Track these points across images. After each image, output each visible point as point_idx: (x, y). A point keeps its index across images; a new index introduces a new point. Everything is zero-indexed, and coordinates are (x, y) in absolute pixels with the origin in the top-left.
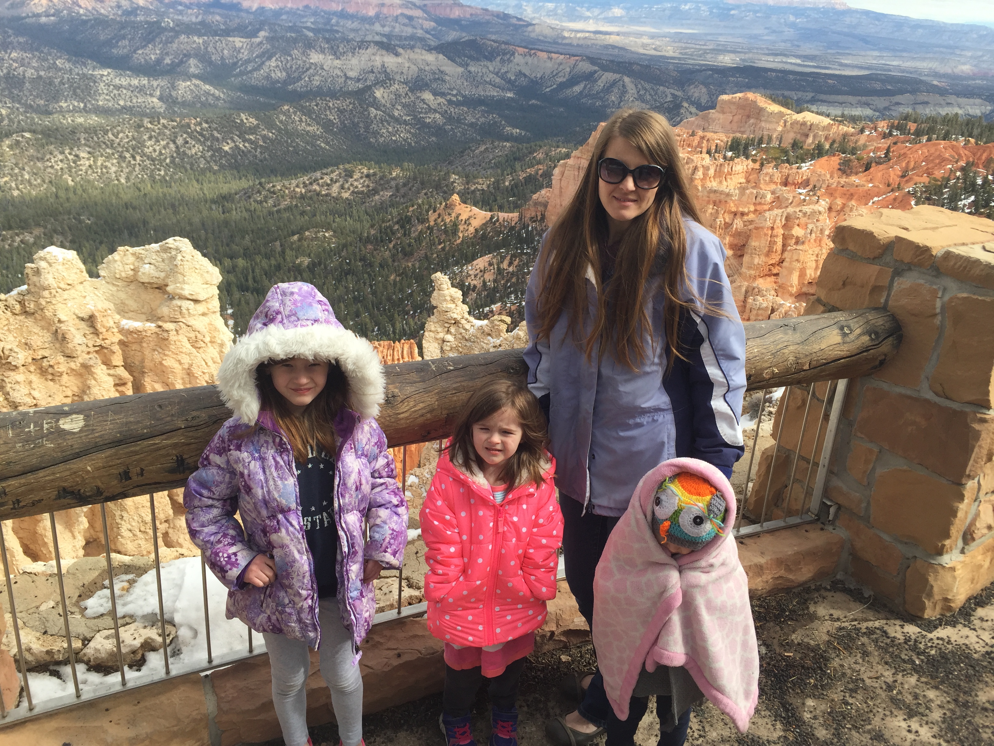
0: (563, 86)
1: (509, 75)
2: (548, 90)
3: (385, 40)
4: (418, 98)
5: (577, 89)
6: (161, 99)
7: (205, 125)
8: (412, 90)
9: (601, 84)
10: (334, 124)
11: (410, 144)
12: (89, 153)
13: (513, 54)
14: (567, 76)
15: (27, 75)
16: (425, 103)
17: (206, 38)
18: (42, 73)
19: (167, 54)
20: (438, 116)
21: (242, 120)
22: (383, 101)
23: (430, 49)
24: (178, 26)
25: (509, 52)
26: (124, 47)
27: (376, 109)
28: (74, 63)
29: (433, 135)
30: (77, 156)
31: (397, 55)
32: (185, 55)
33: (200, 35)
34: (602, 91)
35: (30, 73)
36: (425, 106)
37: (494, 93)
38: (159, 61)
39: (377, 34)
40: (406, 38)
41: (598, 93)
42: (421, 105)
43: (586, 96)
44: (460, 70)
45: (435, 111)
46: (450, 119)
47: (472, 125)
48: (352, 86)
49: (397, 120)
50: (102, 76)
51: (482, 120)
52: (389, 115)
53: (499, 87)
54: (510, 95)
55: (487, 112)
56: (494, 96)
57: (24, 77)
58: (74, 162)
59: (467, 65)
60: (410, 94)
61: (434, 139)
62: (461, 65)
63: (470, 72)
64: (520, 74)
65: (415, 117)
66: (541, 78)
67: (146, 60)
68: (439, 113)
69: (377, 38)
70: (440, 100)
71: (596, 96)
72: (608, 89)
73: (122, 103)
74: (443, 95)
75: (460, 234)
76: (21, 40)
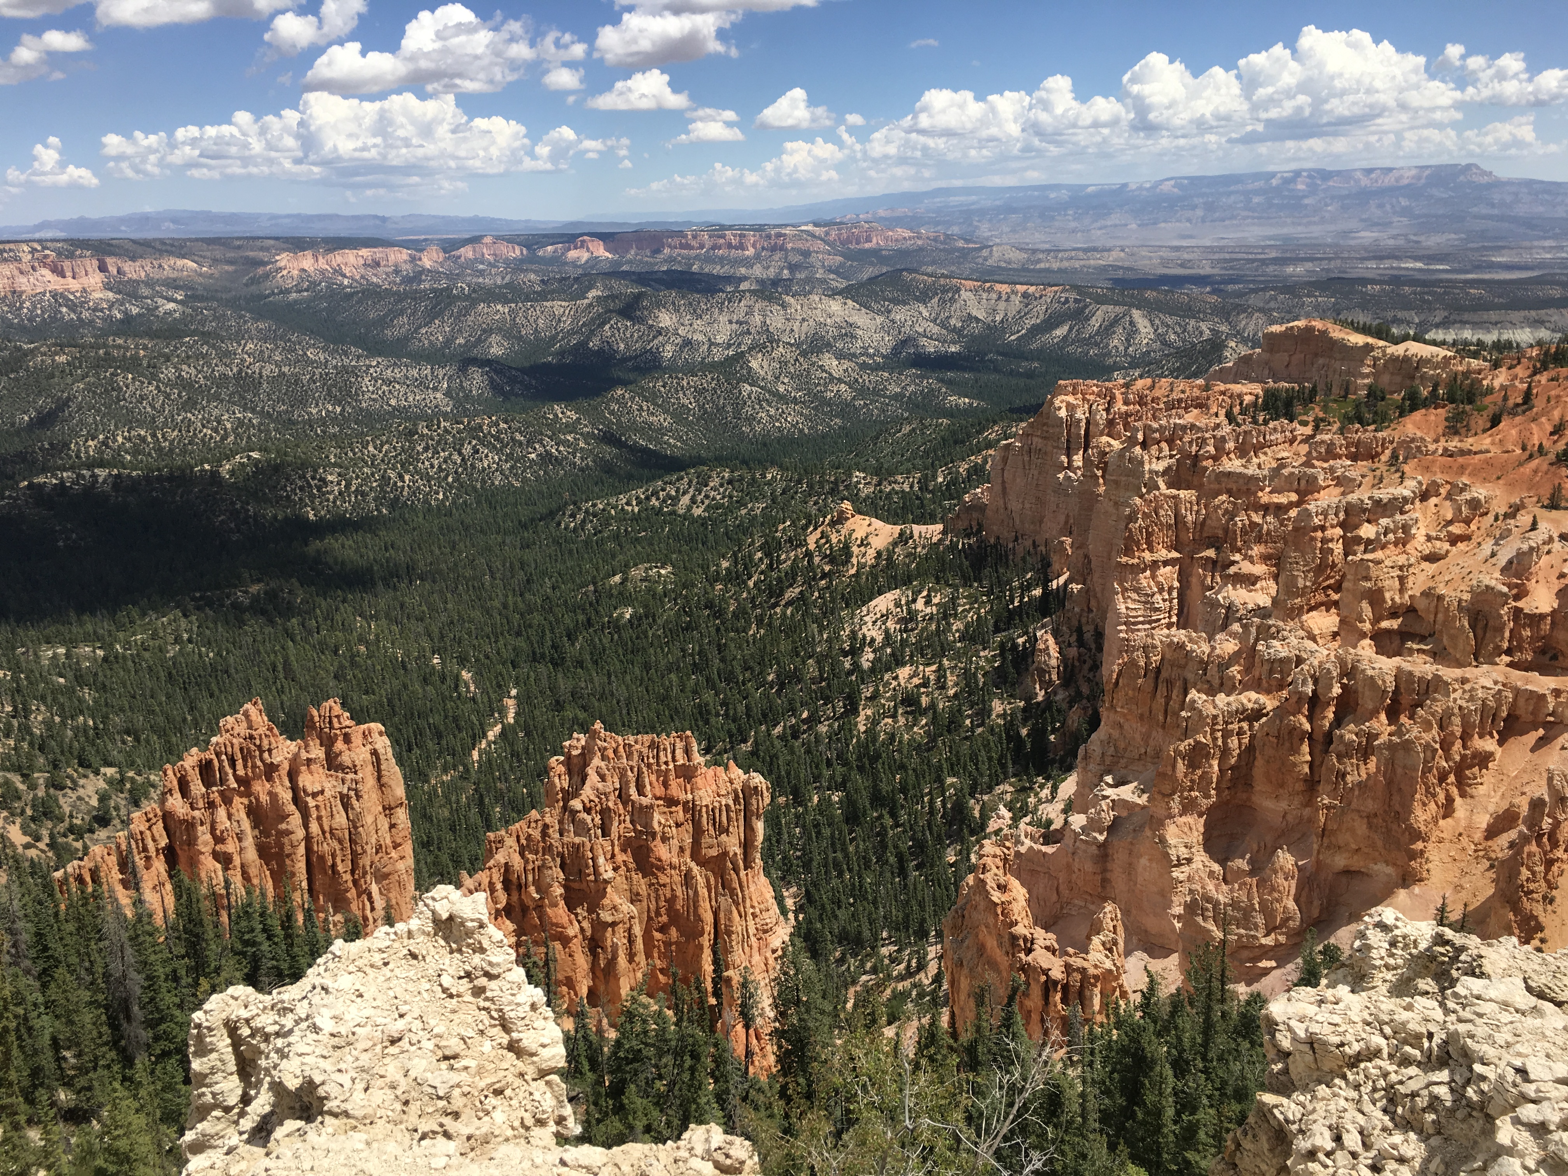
0: (1035, 330)
1: (953, 322)
2: (1013, 338)
3: (768, 287)
4: (814, 364)
5: (1060, 332)
6: (447, 394)
7: (503, 425)
8: (804, 354)
9: (1095, 322)
10: (689, 410)
11: (801, 431)
12: (339, 475)
13: (958, 290)
14: (1042, 317)
15: (264, 373)
16: (824, 371)
17: (513, 305)
18: (285, 369)
19: (460, 331)
20: (843, 387)
21: (556, 415)
22: (762, 373)
23: (834, 293)
24: (474, 291)
25: (951, 288)
26: (402, 326)
27: (751, 385)
28: (331, 354)
29: (836, 416)
31: (784, 306)
32: (484, 331)
33: (505, 302)
34: (1098, 333)
35: (269, 370)
36: (824, 375)
37: (931, 348)
38: (448, 342)
39: (756, 279)
40: (799, 282)
41: (1091, 337)
42: (819, 374)
43: (1073, 342)
44: (879, 319)
45: (840, 381)
46: (862, 391)
47: (896, 397)
48: (718, 355)
49: (782, 398)
50: (369, 367)
51: (911, 388)
52: (769, 392)
53: (938, 339)
54: (954, 349)
55: (918, 377)
56: (930, 353)
57: (261, 377)
58: (319, 489)
59: (889, 312)
60: (801, 360)
61: (838, 421)
62: (879, 312)
63: (893, 321)
64: (971, 318)
65: (810, 392)
66: (1002, 322)
67: (430, 342)
68: (846, 383)
69: (756, 286)
70: (846, 364)
71: (1088, 342)
72: (1107, 329)
73: (393, 402)
74: (852, 357)
75: (854, 560)
76: (261, 326)
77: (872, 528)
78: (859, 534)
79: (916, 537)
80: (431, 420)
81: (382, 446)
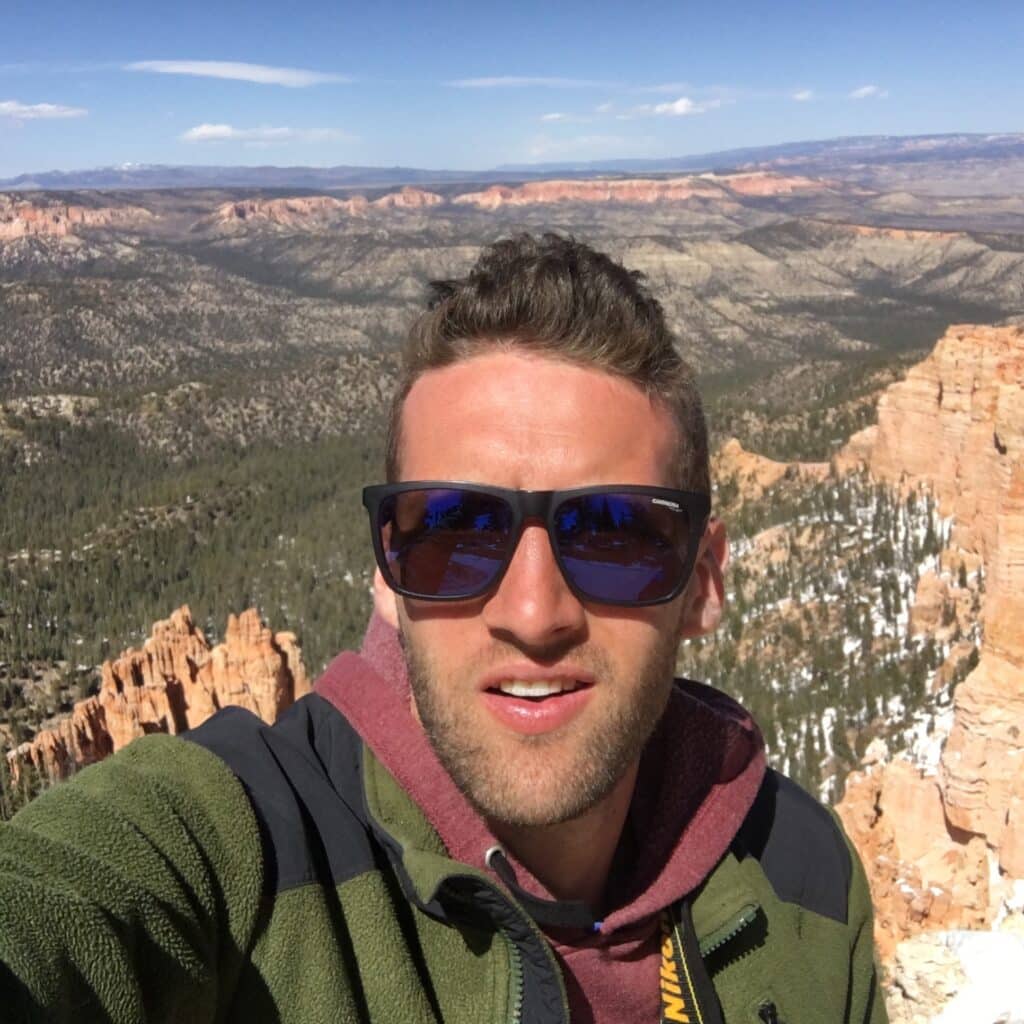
0: (930, 275)
1: (848, 266)
2: (908, 282)
3: (668, 233)
4: (710, 307)
5: (954, 278)
6: (366, 332)
8: (700, 297)
9: (991, 270)
12: (269, 404)
13: (853, 237)
14: (937, 262)
15: (206, 311)
17: (428, 250)
18: (224, 308)
19: (379, 274)
20: (737, 329)
23: (731, 239)
24: (394, 236)
25: (847, 235)
26: (327, 269)
28: (265, 295)
29: (729, 356)
30: (253, 409)
31: (682, 251)
32: (401, 274)
33: (420, 245)
34: (994, 279)
35: (210, 308)
36: (718, 317)
37: (825, 293)
38: (368, 284)
39: (657, 225)
40: (698, 228)
41: (987, 283)
42: (713, 316)
43: (968, 288)
44: (774, 264)
45: (734, 323)
46: (755, 334)
47: (788, 339)
50: (297, 306)
51: (805, 331)
53: (832, 284)
54: (848, 293)
55: (812, 320)
56: (824, 297)
57: (203, 314)
58: (250, 417)
59: (784, 256)
60: (697, 302)
61: (731, 362)
62: (774, 257)
63: (788, 266)
64: (867, 263)
65: (704, 334)
66: (898, 267)
67: (353, 284)
68: (740, 325)
69: (657, 231)
70: (741, 306)
71: (984, 287)
72: (1003, 276)
73: (318, 339)
74: (746, 300)
75: (741, 496)
76: (206, 268)
77: (759, 466)
78: (746, 471)
79: (802, 474)
80: (350, 357)
81: (307, 379)
